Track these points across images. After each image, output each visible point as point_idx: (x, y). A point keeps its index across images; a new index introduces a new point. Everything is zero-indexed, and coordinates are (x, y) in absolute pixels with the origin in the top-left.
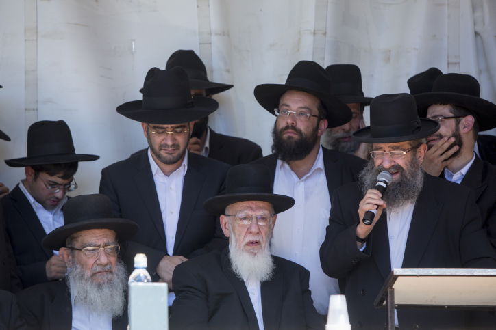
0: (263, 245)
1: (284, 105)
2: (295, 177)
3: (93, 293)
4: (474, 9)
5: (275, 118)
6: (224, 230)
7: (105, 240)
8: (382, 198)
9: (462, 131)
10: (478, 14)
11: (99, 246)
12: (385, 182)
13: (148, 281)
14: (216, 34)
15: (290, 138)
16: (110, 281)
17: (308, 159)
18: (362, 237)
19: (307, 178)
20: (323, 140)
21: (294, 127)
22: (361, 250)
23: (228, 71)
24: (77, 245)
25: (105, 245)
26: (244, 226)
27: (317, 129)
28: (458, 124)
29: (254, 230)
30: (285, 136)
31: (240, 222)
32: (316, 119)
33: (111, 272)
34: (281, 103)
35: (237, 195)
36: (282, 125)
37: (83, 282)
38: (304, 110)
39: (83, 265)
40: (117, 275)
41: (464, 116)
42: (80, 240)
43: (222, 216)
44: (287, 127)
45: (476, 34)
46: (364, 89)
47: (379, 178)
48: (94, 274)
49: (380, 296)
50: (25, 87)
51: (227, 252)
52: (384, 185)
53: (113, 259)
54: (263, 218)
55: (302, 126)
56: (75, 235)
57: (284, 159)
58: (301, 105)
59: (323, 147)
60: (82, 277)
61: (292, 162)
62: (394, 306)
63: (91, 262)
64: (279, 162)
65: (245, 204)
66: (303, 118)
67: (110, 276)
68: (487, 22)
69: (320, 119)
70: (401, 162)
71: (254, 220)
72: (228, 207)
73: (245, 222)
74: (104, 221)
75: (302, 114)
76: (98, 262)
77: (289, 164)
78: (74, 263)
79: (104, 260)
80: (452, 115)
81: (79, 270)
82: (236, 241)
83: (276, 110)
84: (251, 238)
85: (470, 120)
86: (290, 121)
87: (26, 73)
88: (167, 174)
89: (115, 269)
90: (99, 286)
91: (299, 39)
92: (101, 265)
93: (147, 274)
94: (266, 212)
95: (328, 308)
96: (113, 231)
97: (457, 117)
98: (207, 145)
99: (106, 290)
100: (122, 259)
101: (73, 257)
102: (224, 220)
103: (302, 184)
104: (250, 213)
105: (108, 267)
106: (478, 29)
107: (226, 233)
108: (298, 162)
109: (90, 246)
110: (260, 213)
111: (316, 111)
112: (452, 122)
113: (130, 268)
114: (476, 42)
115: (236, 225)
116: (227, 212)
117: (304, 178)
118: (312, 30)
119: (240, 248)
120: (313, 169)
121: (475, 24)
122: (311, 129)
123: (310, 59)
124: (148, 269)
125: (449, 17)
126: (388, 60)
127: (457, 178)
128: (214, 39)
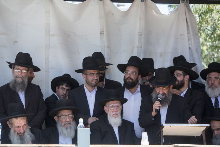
0: (119, 115)
1: (127, 70)
2: (131, 94)
3: (65, 131)
4: (189, 40)
5: (124, 74)
6: (106, 111)
7: (69, 114)
8: (160, 104)
9: (185, 80)
10: (190, 42)
11: (66, 115)
12: (161, 98)
13: (83, 127)
14: (106, 47)
15: (129, 81)
16: (70, 127)
17: (135, 88)
18: (154, 116)
19: (135, 94)
20: (140, 82)
21: (130, 78)
22: (153, 120)
23: (110, 59)
24: (60, 115)
25: (69, 115)
26: (112, 109)
27: (138, 78)
28: (184, 77)
29: (115, 110)
30: (128, 81)
31: (111, 108)
32: (137, 75)
33: (70, 124)
34: (126, 70)
35: (109, 99)
36: (127, 77)
37: (62, 127)
38: (133, 72)
39: (62, 122)
40: (73, 125)
41: (186, 75)
42: (60, 113)
43: (104, 107)
44: (128, 78)
45: (190, 48)
46: (154, 66)
47: (158, 97)
48: (65, 124)
49: (158, 132)
50: (45, 64)
51: (107, 118)
52: (160, 99)
53: (71, 120)
54: (118, 106)
55: (133, 77)
56: (59, 112)
57: (127, 88)
58: (132, 70)
59: (140, 84)
60: (61, 125)
61: (130, 89)
62: (163, 136)
63: (64, 120)
64: (126, 89)
65: (112, 102)
66: (133, 75)
67: (70, 125)
68: (193, 44)
69: (139, 75)
70: (165, 92)
71: (115, 107)
72: (106, 104)
73: (112, 108)
74: (68, 107)
75: (132, 73)
76: (66, 121)
77: (129, 90)
78: (59, 121)
79: (68, 120)
80: (183, 74)
81: (60, 123)
82: (109, 114)
83: (124, 72)
84: (114, 113)
85: (188, 77)
86: (129, 76)
87: (46, 59)
88: (90, 92)
89: (72, 123)
90: (67, 128)
91: (133, 49)
92: (67, 121)
93: (83, 125)
94: (119, 104)
95: (141, 136)
96: (71, 111)
97: (184, 75)
98: (104, 83)
99: (69, 130)
100: (75, 120)
101: (59, 119)
102: (105, 108)
103: (133, 96)
104: (113, 105)
105: (69, 122)
106: (190, 47)
107: (106, 112)
108: (132, 89)
109: (64, 115)
110: (116, 105)
111: (137, 72)
112: (183, 76)
113: (78, 123)
114: (190, 51)
115: (109, 109)
116: (106, 105)
117: (134, 94)
118: (137, 46)
119: (111, 116)
120: (137, 91)
121: (189, 45)
122: (136, 78)
123: (136, 55)
124: (83, 123)
125: (181, 42)
126: (161, 56)
127: (182, 95)
128: (106, 49)
